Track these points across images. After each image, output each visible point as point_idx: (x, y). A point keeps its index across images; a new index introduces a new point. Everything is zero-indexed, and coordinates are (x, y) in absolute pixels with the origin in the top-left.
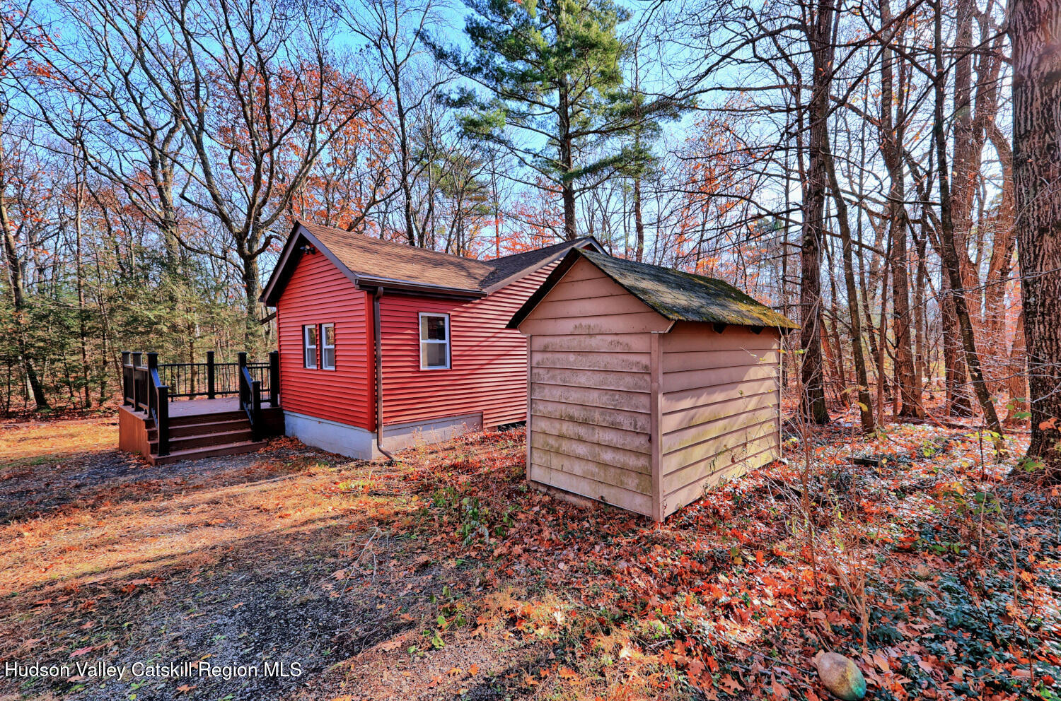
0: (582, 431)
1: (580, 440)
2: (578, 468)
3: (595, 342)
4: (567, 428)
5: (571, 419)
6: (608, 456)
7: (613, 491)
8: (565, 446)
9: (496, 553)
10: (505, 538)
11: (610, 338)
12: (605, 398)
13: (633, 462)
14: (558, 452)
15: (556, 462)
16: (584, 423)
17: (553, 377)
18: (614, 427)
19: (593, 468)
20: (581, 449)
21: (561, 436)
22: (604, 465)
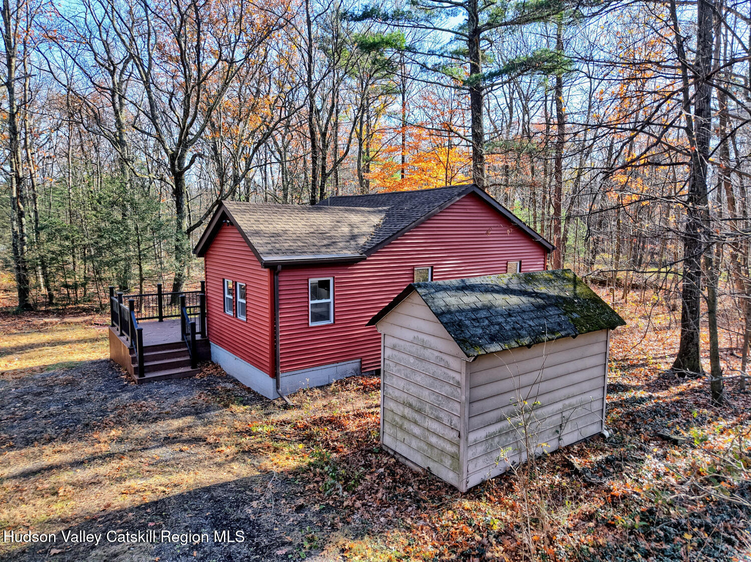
0: (417, 417)
1: (416, 423)
2: (414, 443)
3: (428, 353)
4: (407, 411)
5: (410, 406)
6: (433, 440)
7: (436, 465)
8: (406, 425)
9: (345, 504)
10: (354, 493)
11: (437, 354)
12: (433, 397)
13: (449, 448)
14: (401, 427)
15: (400, 435)
16: (419, 411)
17: (399, 371)
18: (437, 419)
19: (423, 445)
20: (417, 430)
21: (404, 417)
22: (431, 445)
